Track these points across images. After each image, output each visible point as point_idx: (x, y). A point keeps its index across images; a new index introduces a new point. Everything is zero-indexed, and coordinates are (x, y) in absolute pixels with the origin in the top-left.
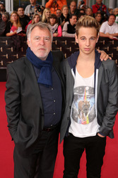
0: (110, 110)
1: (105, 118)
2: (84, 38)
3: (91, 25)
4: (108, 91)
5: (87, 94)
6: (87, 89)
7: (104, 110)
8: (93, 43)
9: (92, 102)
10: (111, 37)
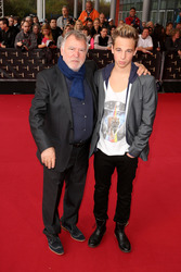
0: (143, 130)
1: (136, 138)
2: (120, 50)
3: (128, 36)
4: (142, 109)
5: (118, 110)
6: (118, 104)
7: (136, 129)
8: (129, 56)
9: (122, 119)
10: (144, 51)
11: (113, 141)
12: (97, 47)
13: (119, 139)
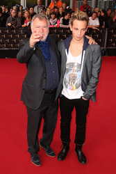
0: (93, 81)
1: (88, 86)
2: (77, 29)
3: (83, 19)
4: (92, 67)
5: (76, 68)
6: (76, 64)
7: (88, 81)
8: (84, 32)
9: (79, 75)
10: (93, 28)
11: (72, 89)
12: (61, 26)
13: (77, 88)
